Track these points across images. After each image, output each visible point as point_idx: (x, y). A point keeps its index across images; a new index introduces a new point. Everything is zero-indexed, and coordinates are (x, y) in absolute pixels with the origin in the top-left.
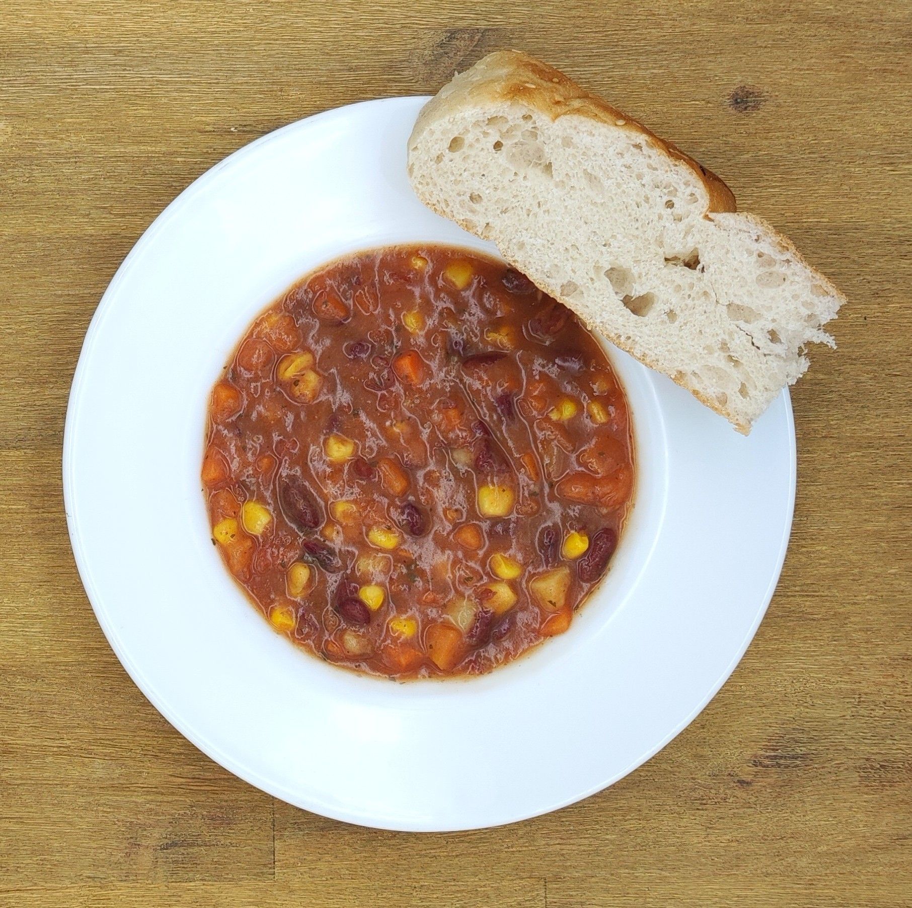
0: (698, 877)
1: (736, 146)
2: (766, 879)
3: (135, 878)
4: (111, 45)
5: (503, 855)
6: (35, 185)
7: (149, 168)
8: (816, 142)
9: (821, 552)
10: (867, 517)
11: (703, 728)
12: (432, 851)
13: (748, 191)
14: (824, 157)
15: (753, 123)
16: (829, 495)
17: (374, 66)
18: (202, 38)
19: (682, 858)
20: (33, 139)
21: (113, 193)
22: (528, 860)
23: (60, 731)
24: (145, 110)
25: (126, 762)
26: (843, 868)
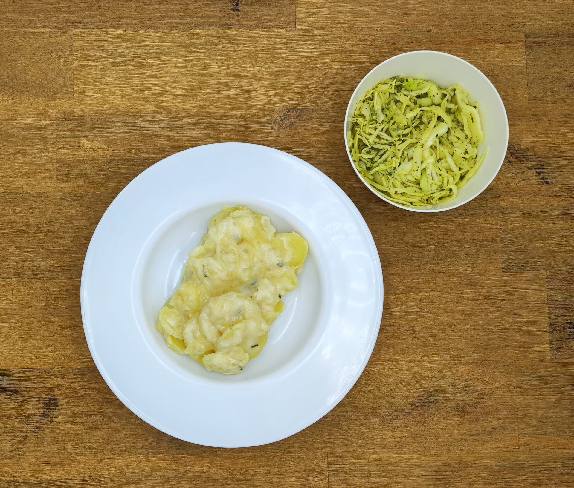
0: (390, 451)
2: (417, 452)
3: (160, 453)
4: (150, 114)
9: (439, 319)
10: (457, 305)
11: (391, 391)
16: (442, 296)
17: (257, 123)
18: (187, 111)
19: (383, 444)
20: (119, 152)
22: (320, 445)
26: (448, 448)
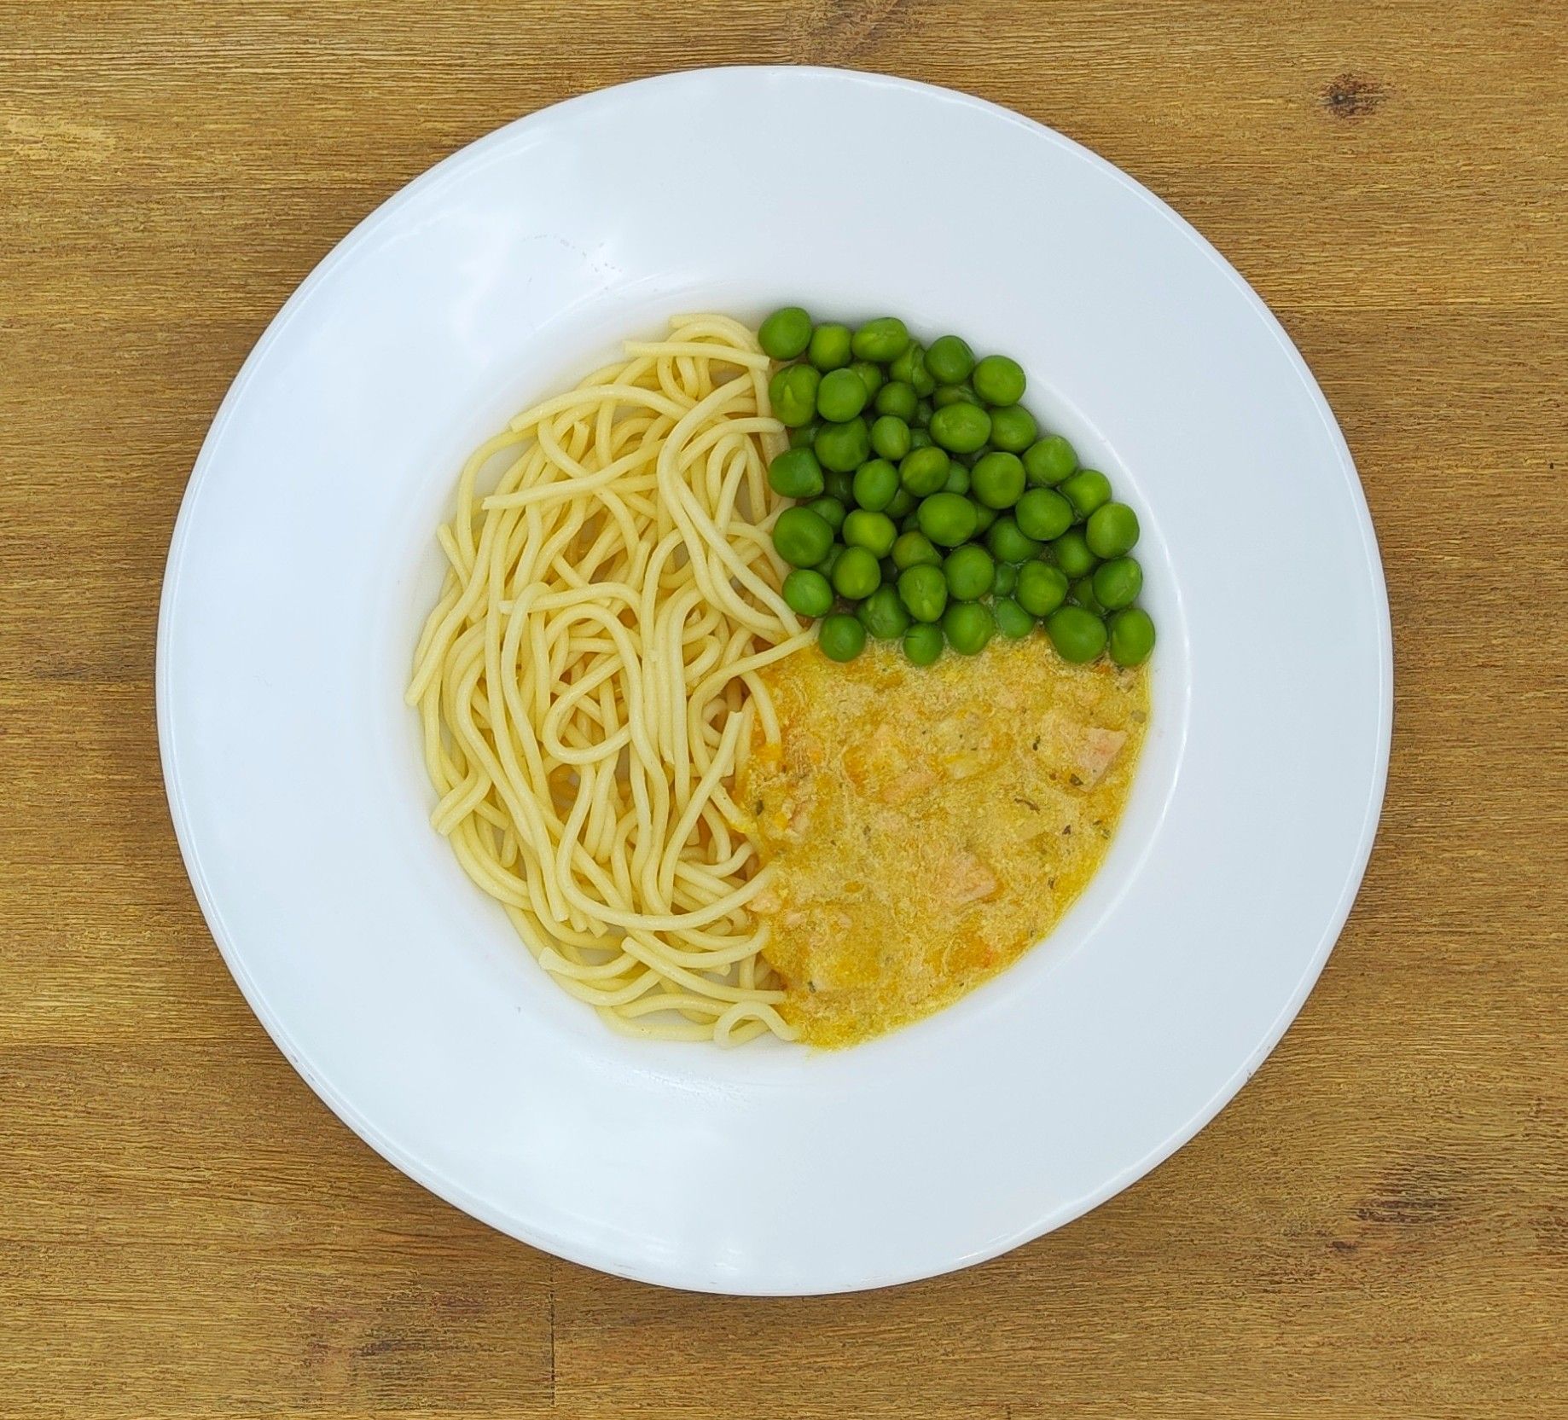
0: (1266, 1405)
1: (1335, 176)
2: (1380, 1408)
3: (318, 1403)
5: (937, 1366)
6: (155, 235)
7: (348, 207)
8: (1471, 168)
9: (1475, 859)
11: (1276, 1157)
12: (818, 1360)
13: (1355, 251)
14: (1484, 194)
15: (1364, 135)
16: (1488, 766)
17: (724, 38)
19: (1240, 1373)
20: (151, 158)
21: (285, 249)
22: (980, 1376)
23: (194, 1156)
24: (341, 109)
25: (304, 1208)
26: (1509, 1391)
